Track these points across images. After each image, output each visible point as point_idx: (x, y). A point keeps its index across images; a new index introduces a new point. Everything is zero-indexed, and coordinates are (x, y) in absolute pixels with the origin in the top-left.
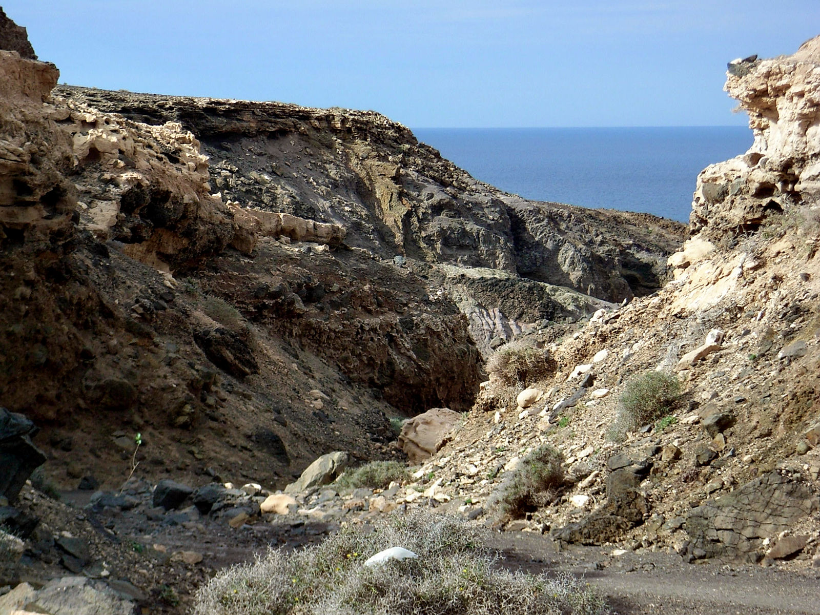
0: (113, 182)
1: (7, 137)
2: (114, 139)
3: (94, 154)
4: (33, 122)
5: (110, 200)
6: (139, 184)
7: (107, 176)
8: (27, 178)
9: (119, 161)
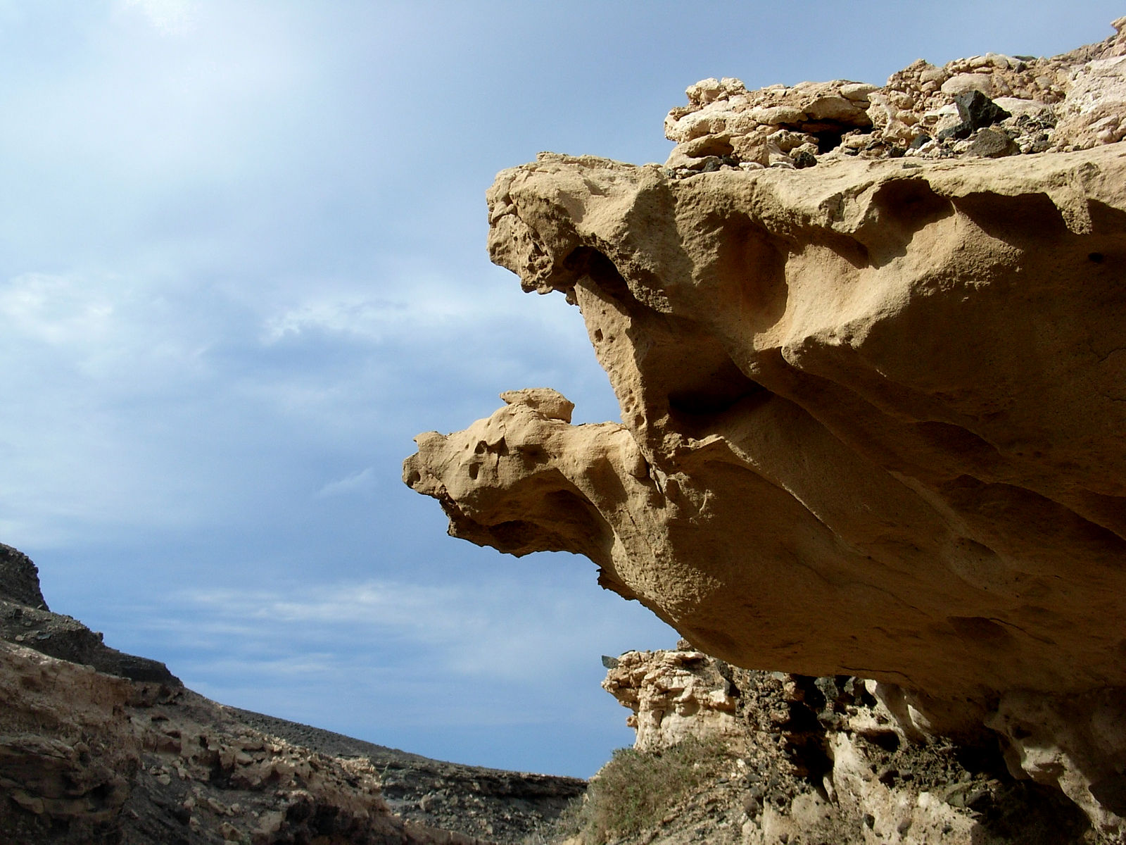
0: (285, 797)
1: (61, 737)
2: (293, 765)
3: (275, 776)
4: (92, 726)
5: (279, 811)
6: (305, 799)
7: (281, 792)
8: (71, 774)
9: (293, 781)
